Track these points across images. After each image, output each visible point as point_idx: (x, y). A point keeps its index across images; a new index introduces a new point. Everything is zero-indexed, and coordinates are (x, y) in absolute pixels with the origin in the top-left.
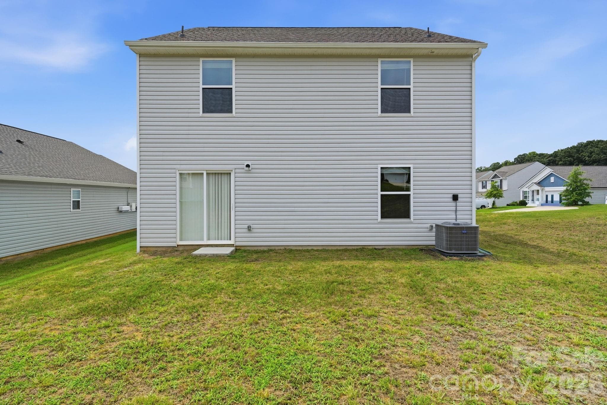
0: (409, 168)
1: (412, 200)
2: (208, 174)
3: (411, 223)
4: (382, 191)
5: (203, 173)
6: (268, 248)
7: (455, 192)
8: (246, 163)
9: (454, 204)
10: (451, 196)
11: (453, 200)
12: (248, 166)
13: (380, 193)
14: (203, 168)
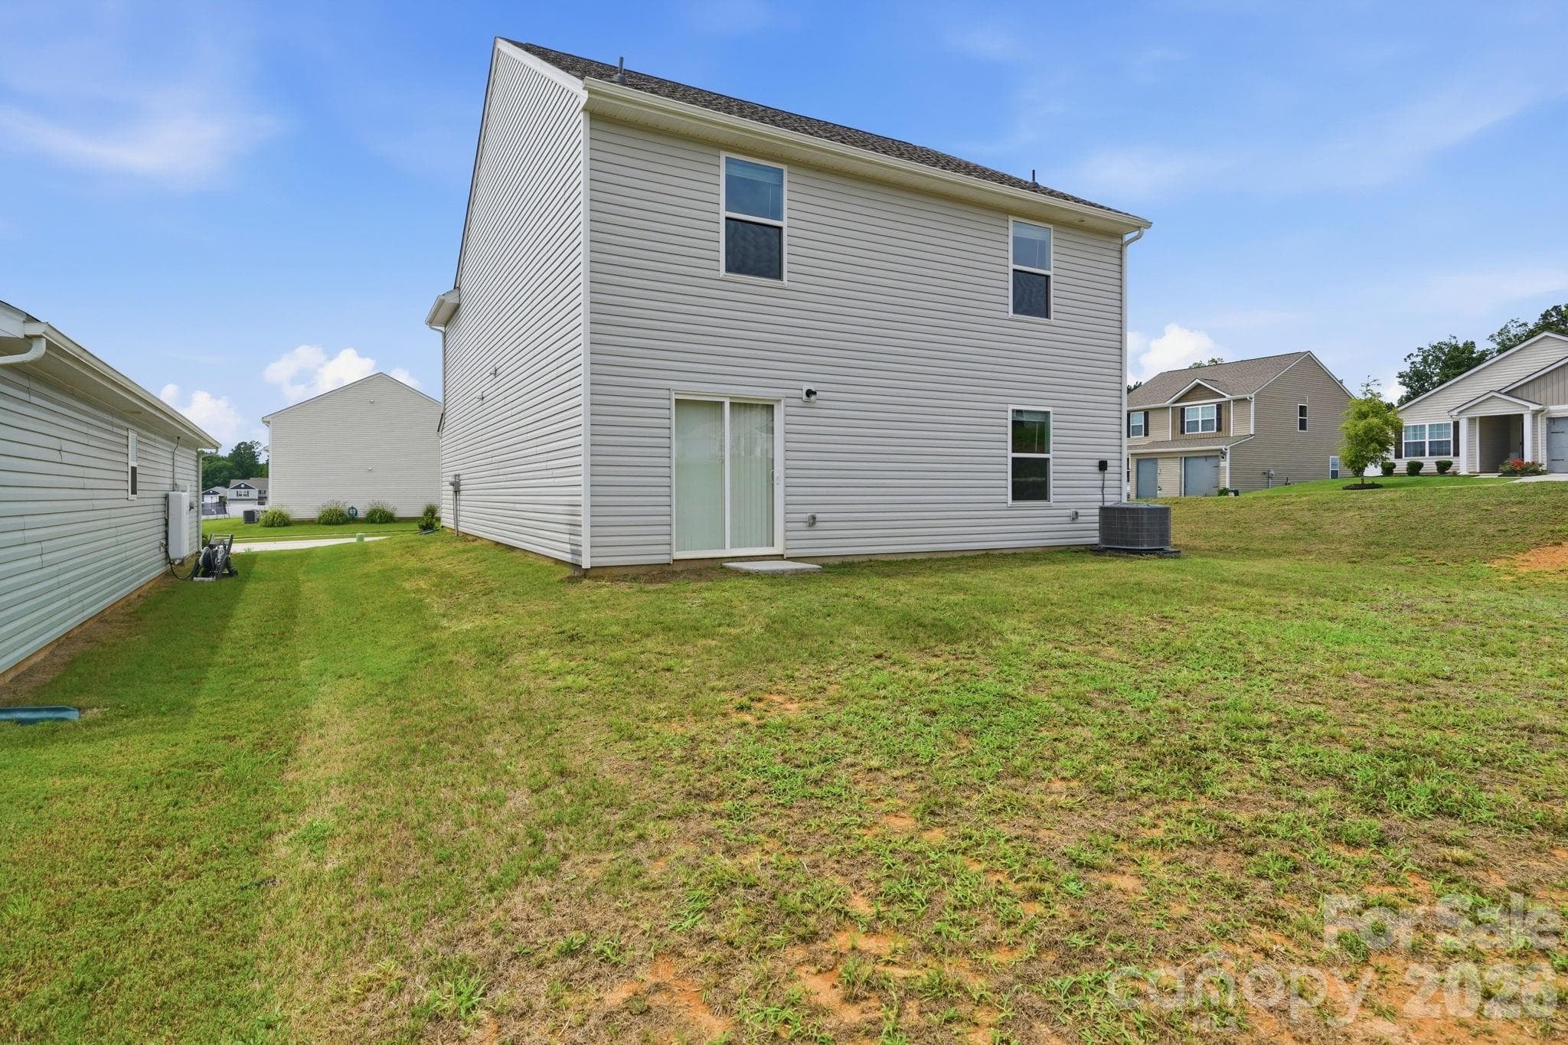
0: (1047, 413)
1: (1052, 468)
2: (732, 404)
3: (1050, 508)
4: (1013, 451)
5: (722, 403)
6: (841, 559)
7: (1103, 456)
8: (807, 386)
9: (1099, 476)
10: (1096, 462)
11: (1100, 469)
12: (810, 393)
13: (1011, 455)
14: (725, 391)
